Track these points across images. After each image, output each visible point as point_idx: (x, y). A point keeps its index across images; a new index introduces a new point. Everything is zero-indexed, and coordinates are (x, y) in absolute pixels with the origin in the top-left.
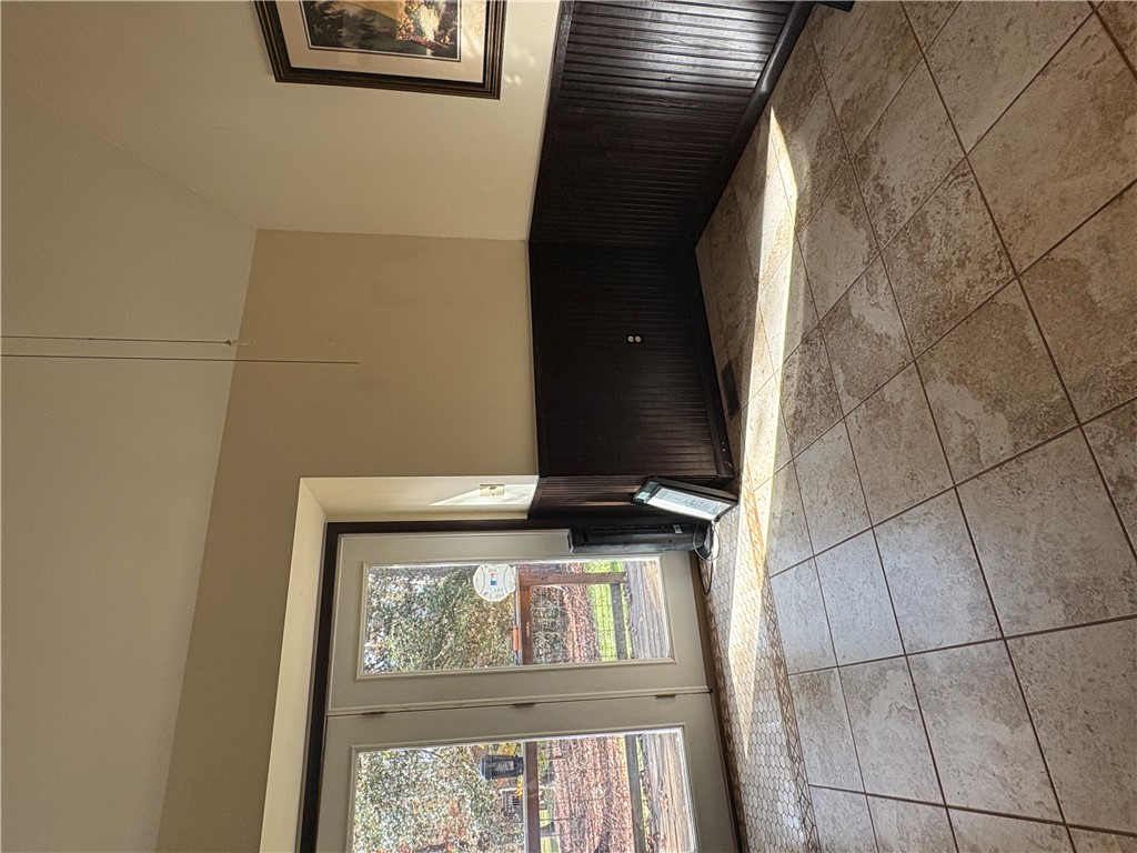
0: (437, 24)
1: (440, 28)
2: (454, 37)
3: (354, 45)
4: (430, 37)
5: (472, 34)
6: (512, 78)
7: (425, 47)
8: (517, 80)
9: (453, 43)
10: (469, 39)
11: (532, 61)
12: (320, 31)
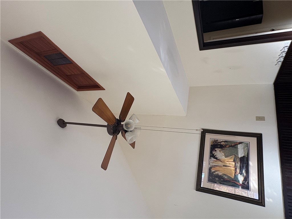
0: (243, 179)
1: (244, 180)
2: (248, 183)
3: (219, 183)
4: (241, 183)
5: (253, 182)
6: (269, 199)
7: (239, 186)
8: (271, 200)
9: (248, 185)
10: (253, 183)
11: (275, 194)
12: (211, 178)
